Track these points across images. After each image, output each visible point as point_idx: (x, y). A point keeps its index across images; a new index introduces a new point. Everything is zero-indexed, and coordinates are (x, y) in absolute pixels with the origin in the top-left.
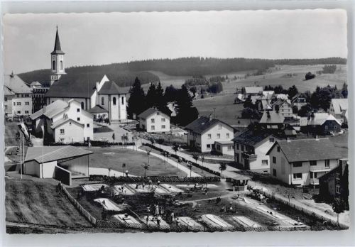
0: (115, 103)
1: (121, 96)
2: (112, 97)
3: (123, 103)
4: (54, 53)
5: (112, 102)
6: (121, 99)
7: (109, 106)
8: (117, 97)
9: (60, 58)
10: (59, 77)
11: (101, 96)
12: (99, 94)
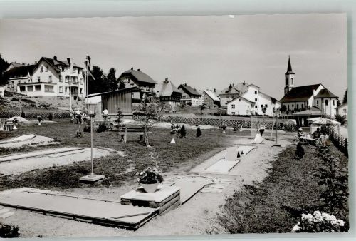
0: (327, 104)
1: (332, 99)
2: (325, 100)
3: (334, 104)
4: (287, 74)
5: (325, 104)
6: (332, 101)
7: (322, 106)
8: (328, 99)
9: (291, 76)
10: (290, 89)
11: (317, 100)
12: (315, 98)
